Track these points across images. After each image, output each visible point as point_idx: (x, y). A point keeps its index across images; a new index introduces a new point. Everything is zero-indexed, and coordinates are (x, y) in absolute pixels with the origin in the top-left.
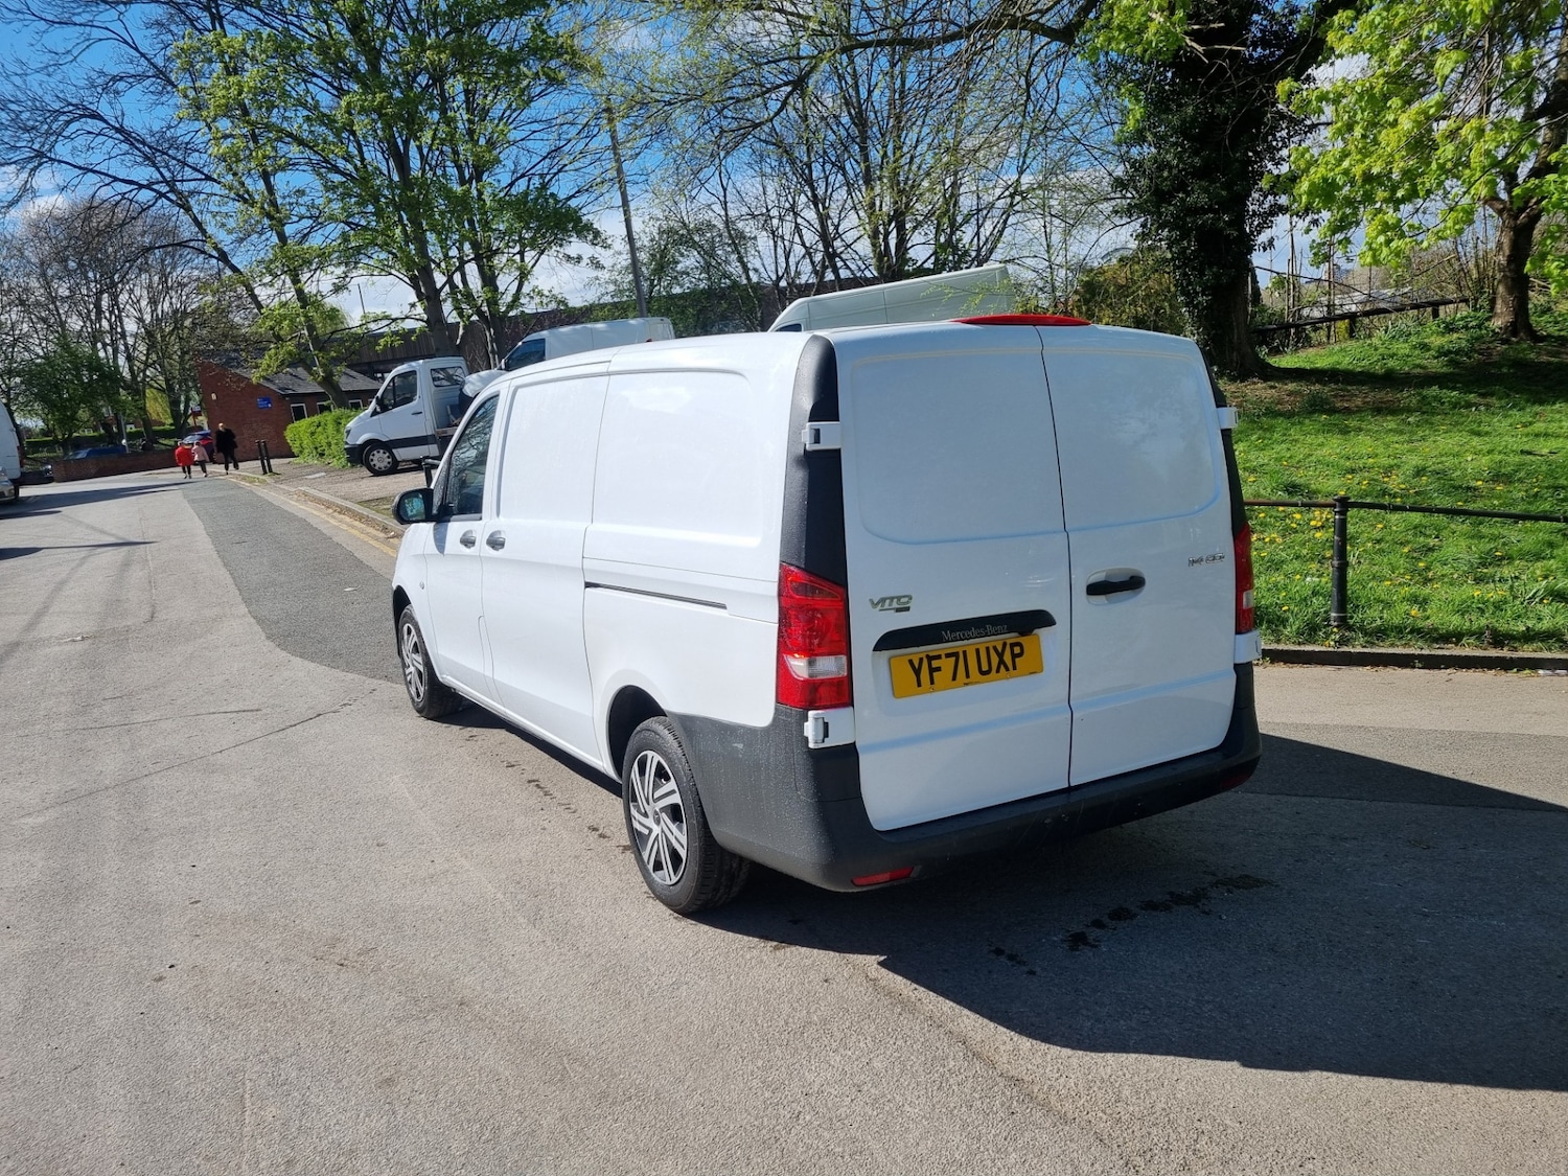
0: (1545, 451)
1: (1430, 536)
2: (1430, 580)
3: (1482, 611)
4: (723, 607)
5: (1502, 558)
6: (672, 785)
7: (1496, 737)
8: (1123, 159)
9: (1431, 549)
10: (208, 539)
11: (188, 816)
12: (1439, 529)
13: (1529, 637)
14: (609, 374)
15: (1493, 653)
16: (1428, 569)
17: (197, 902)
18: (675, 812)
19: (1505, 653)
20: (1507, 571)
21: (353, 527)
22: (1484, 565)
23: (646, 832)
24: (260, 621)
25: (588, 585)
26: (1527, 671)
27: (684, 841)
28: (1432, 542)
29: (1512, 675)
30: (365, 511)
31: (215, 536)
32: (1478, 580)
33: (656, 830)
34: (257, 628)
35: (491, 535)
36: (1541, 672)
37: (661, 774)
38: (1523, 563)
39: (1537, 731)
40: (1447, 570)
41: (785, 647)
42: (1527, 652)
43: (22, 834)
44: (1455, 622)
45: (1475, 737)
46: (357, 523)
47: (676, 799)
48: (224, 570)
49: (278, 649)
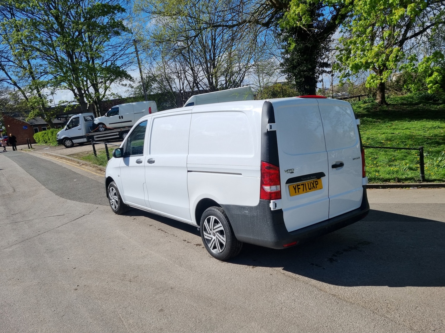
0: (397, 133)
1: (375, 155)
2: (378, 166)
3: (393, 173)
4: (241, 174)
5: (394, 160)
6: (220, 225)
7: (408, 204)
8: (283, 58)
9: (376, 158)
10: (20, 168)
11: (58, 245)
12: (377, 153)
13: (406, 179)
14: (192, 113)
15: (398, 184)
16: (376, 163)
17: (75, 268)
18: (221, 232)
19: (401, 184)
20: (397, 164)
21: (67, 163)
22: (390, 162)
23: (210, 239)
24: (51, 190)
25: (188, 171)
26: (407, 188)
27: (225, 239)
28: (376, 157)
29: (404, 189)
30: (70, 158)
31: (23, 167)
32: (390, 166)
33: (214, 238)
34: (51, 192)
35: (149, 160)
36: (411, 188)
37: (216, 222)
38: (399, 161)
39: (417, 202)
40: (381, 163)
41: (262, 184)
42: (406, 183)
43: (7, 254)
44: (388, 176)
45: (403, 204)
46: (68, 161)
47: (222, 228)
48: (31, 176)
49: (61, 198)
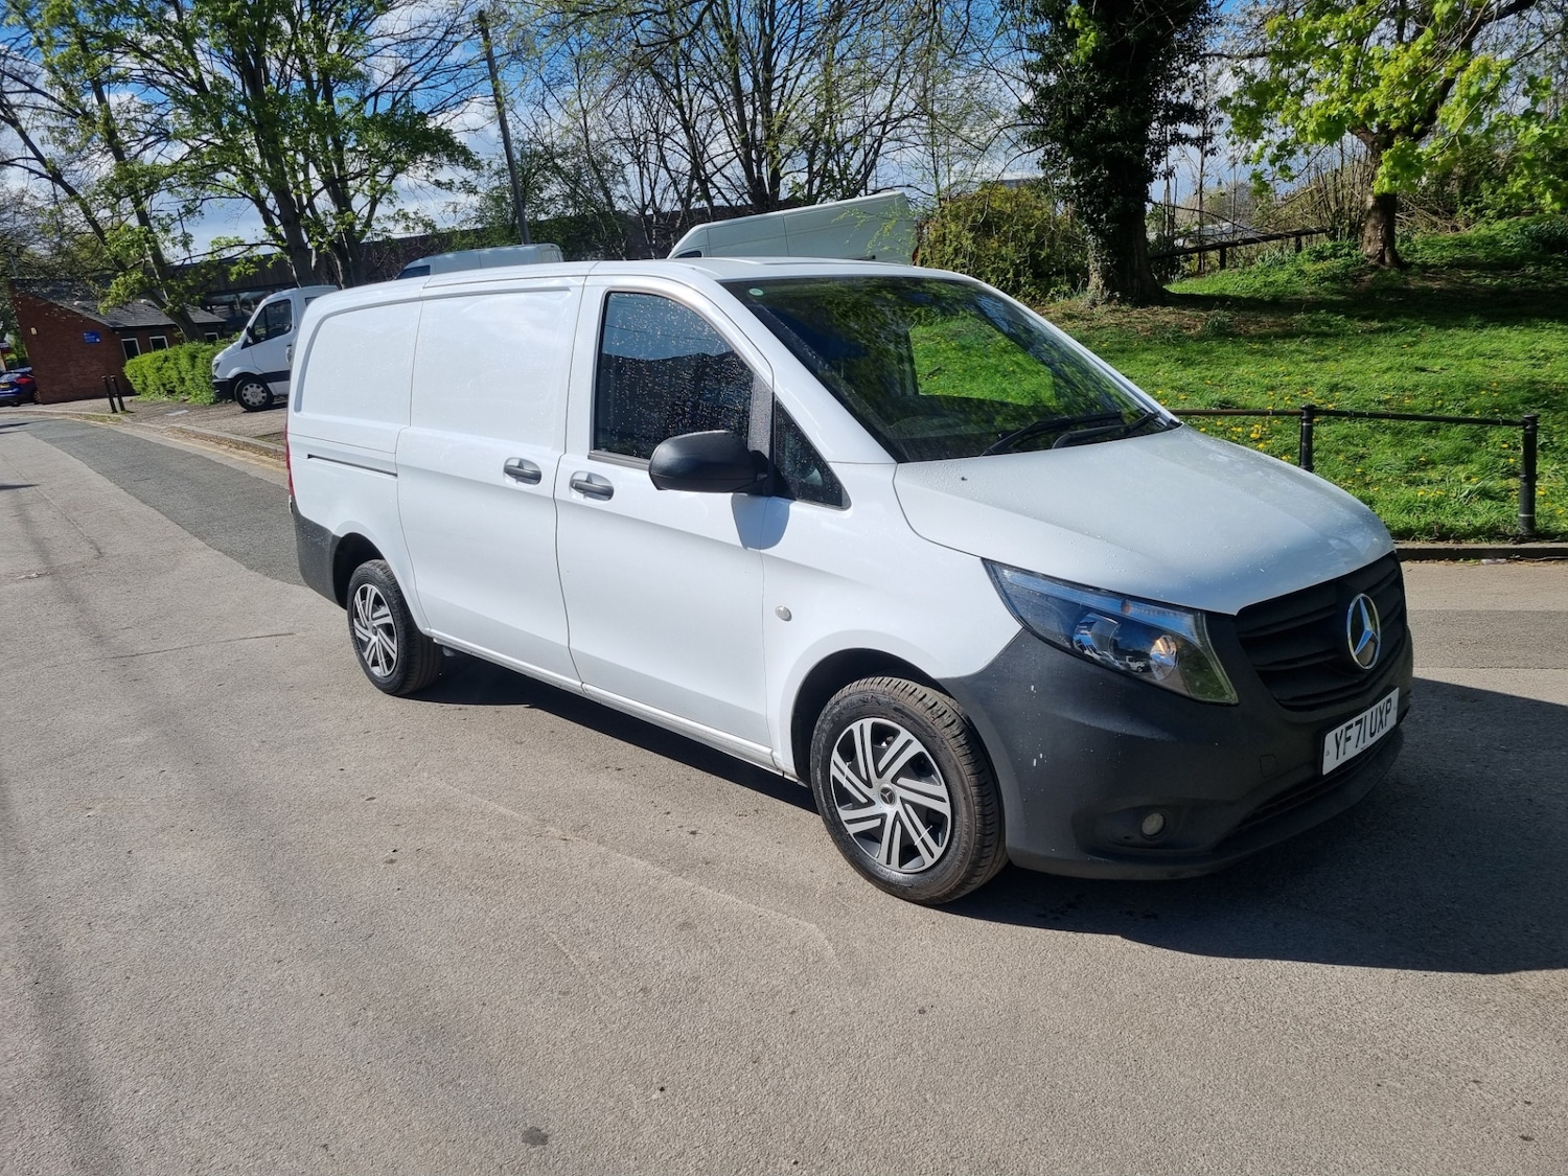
0: (1437, 368)
1: (1357, 445)
2: (1368, 484)
3: (1424, 510)
5: (1426, 464)
7: (1478, 614)
9: (1362, 457)
10: (101, 477)
11: (298, 728)
12: (1365, 439)
13: (1477, 533)
15: (1441, 545)
16: (1364, 474)
17: (373, 798)
19: (1451, 545)
20: (1434, 475)
21: (264, 462)
22: (1410, 469)
24: (228, 553)
26: (1472, 561)
28: (1361, 451)
29: (1460, 565)
30: (271, 446)
31: (108, 473)
32: (1410, 483)
34: (228, 560)
36: (1484, 561)
38: (1445, 467)
39: (1509, 608)
40: (1382, 475)
42: (1470, 545)
43: (131, 752)
44: (1411, 520)
45: (1460, 614)
46: (265, 458)
48: (145, 508)
49: (268, 579)
